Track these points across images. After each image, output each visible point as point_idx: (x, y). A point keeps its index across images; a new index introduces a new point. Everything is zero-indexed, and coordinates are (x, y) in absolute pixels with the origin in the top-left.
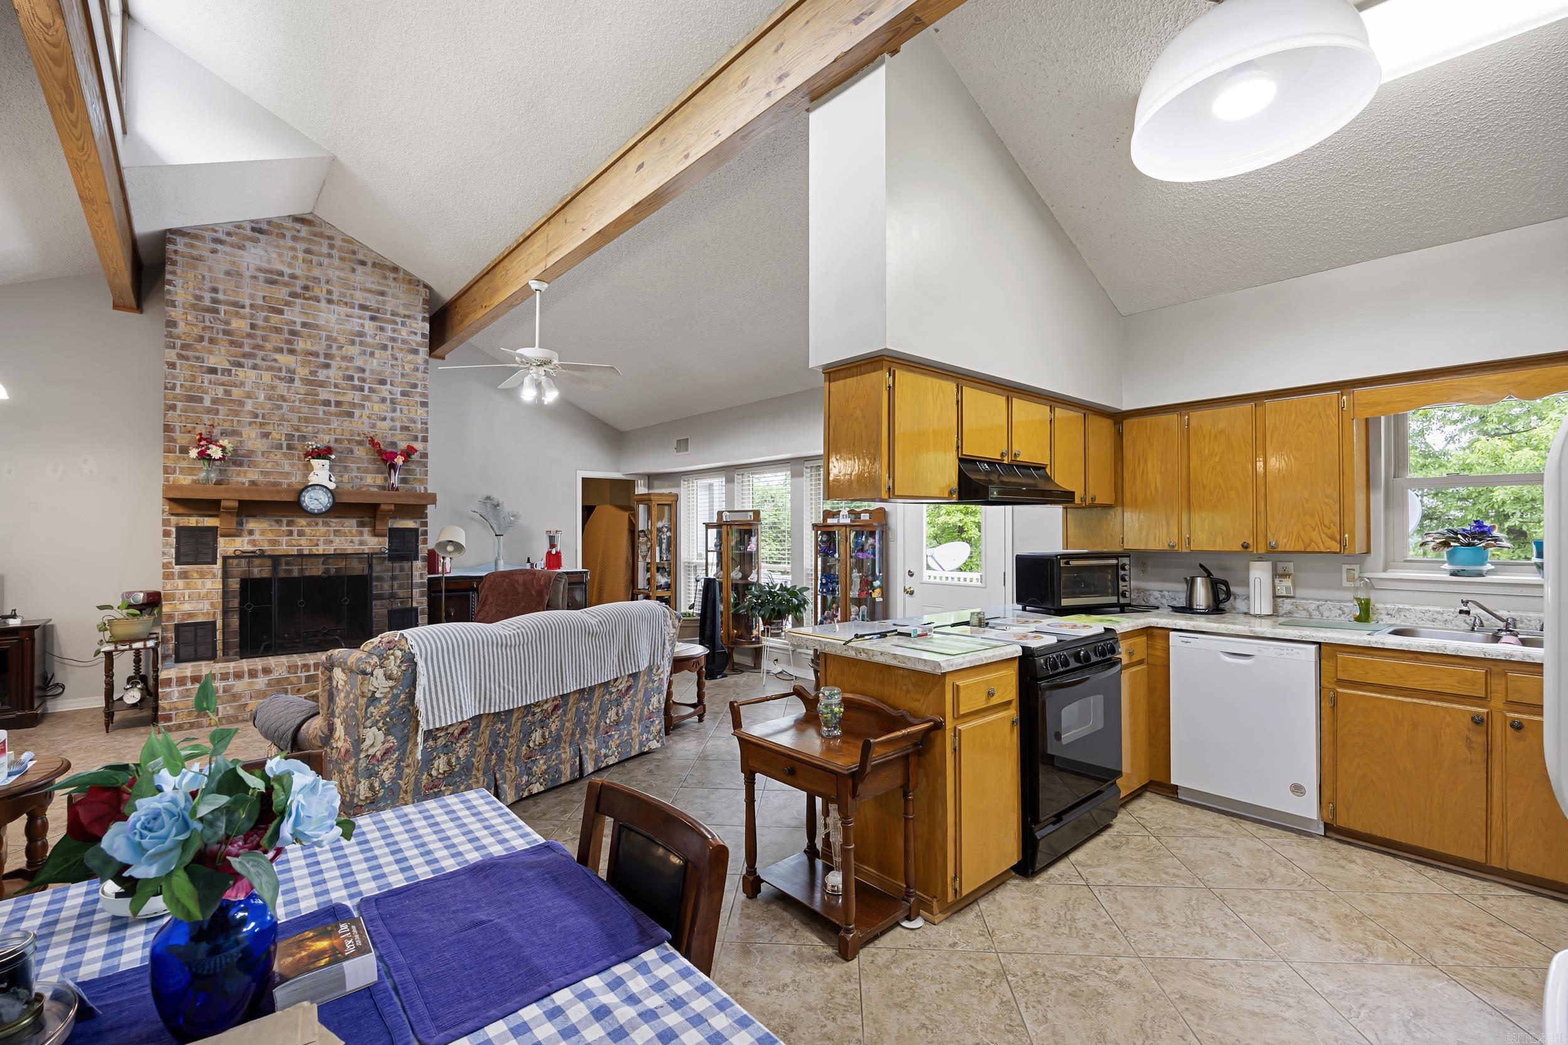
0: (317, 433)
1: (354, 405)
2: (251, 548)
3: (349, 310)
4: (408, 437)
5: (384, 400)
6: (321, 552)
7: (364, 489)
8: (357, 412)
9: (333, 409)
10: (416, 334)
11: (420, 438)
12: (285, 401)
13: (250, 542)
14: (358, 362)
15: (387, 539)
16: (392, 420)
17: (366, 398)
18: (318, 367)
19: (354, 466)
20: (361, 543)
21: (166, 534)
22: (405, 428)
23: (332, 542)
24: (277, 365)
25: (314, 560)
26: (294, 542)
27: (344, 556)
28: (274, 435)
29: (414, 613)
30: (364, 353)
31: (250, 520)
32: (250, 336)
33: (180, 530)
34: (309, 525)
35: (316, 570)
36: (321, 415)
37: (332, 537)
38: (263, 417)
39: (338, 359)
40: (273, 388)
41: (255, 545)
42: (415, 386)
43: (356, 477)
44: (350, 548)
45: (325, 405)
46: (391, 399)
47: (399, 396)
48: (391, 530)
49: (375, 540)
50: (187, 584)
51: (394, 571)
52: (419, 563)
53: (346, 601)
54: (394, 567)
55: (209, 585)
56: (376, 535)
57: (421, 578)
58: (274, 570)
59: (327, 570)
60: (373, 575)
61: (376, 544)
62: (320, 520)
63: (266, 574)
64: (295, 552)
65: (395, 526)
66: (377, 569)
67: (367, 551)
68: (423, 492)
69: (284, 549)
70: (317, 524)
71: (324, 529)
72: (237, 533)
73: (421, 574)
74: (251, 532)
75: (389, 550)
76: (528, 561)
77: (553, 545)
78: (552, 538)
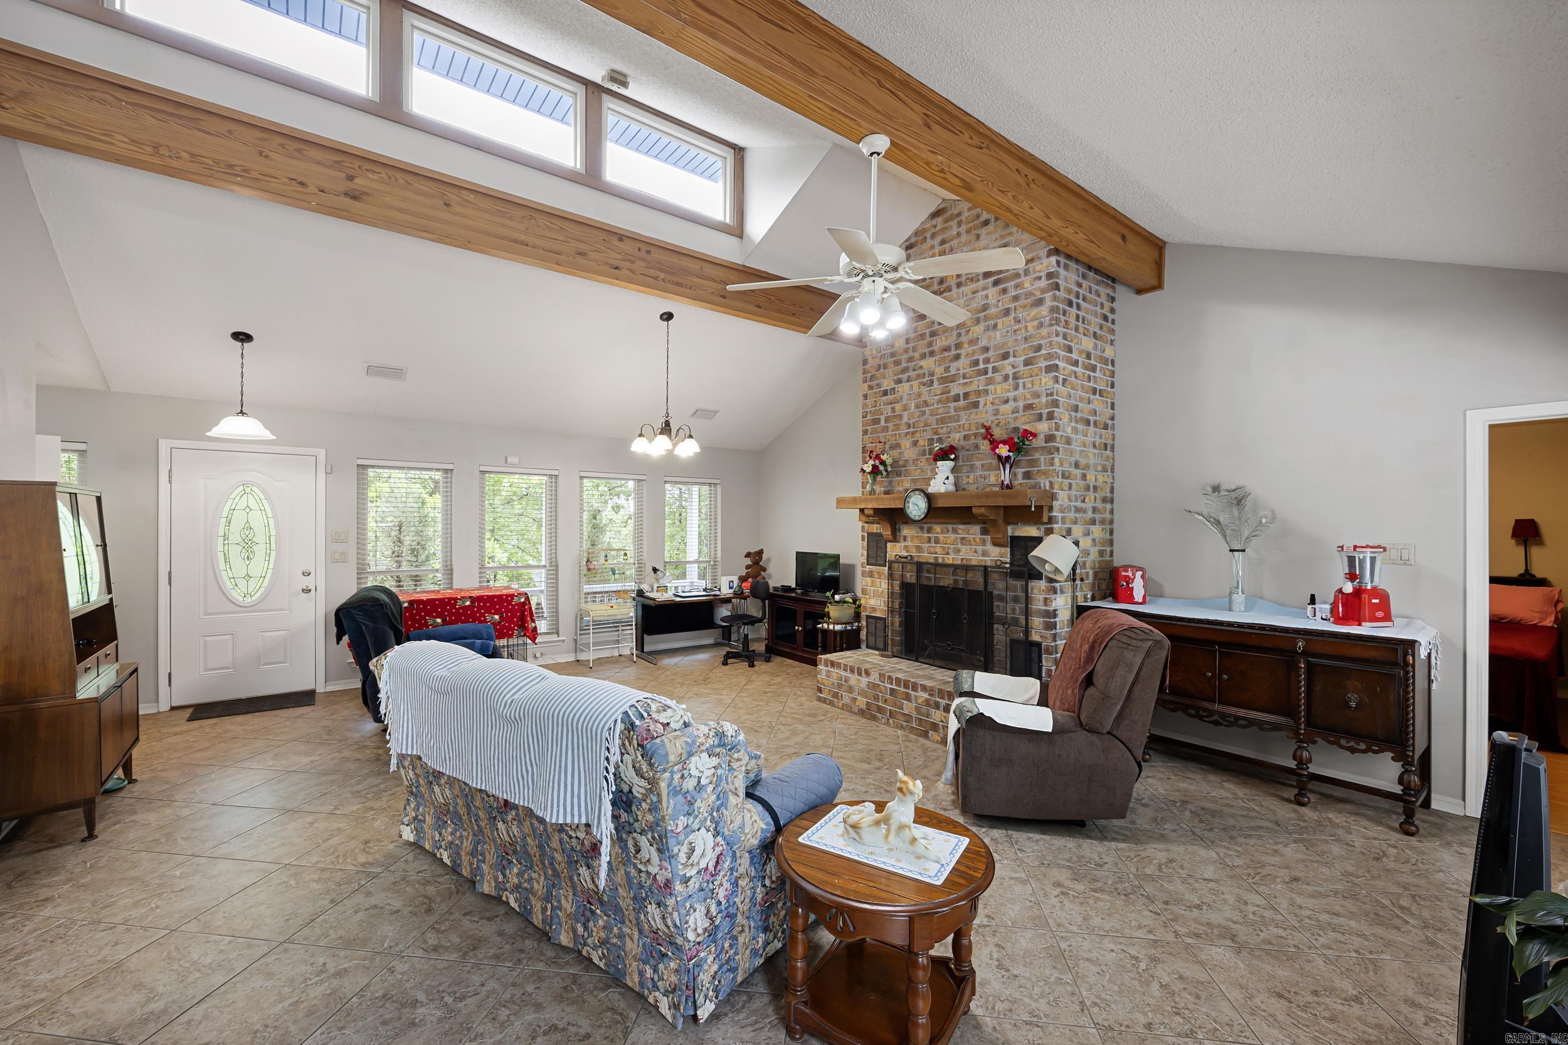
1: (978, 393)
2: (905, 554)
3: (973, 286)
4: (1032, 417)
5: (1006, 378)
6: (950, 562)
7: (988, 490)
8: (982, 400)
9: (962, 403)
10: (1040, 278)
11: (1045, 416)
12: (927, 406)
13: (906, 548)
14: (983, 343)
15: (1009, 549)
16: (1015, 400)
17: (990, 381)
18: (951, 361)
19: (978, 463)
20: (985, 554)
21: (863, 539)
22: (1028, 407)
23: (959, 551)
24: (921, 372)
25: (946, 569)
26: (932, 549)
27: (967, 568)
28: (921, 442)
29: (1035, 649)
30: (987, 329)
31: (905, 526)
32: (906, 351)
33: (869, 534)
34: (942, 532)
35: (947, 581)
36: (953, 413)
37: (960, 546)
38: (914, 427)
39: (966, 345)
40: (919, 395)
41: (907, 551)
42: (1039, 348)
43: (981, 476)
44: (975, 559)
45: (955, 401)
46: (1014, 374)
47: (1022, 368)
48: (1013, 538)
49: (997, 550)
50: (873, 582)
51: (1016, 590)
52: (1043, 584)
53: (965, 619)
54: (1015, 586)
55: (883, 585)
56: (995, 544)
57: (1046, 605)
58: (918, 577)
59: (956, 581)
60: (996, 592)
61: (998, 555)
62: (950, 527)
63: (914, 580)
64: (932, 561)
65: (1017, 534)
66: (999, 586)
67: (989, 564)
68: (1047, 488)
69: (926, 557)
70: (948, 531)
71: (952, 536)
72: (895, 539)
73: (1046, 600)
74: (905, 539)
75: (1011, 564)
76: (1312, 601)
77: (1352, 577)
78: (1351, 560)
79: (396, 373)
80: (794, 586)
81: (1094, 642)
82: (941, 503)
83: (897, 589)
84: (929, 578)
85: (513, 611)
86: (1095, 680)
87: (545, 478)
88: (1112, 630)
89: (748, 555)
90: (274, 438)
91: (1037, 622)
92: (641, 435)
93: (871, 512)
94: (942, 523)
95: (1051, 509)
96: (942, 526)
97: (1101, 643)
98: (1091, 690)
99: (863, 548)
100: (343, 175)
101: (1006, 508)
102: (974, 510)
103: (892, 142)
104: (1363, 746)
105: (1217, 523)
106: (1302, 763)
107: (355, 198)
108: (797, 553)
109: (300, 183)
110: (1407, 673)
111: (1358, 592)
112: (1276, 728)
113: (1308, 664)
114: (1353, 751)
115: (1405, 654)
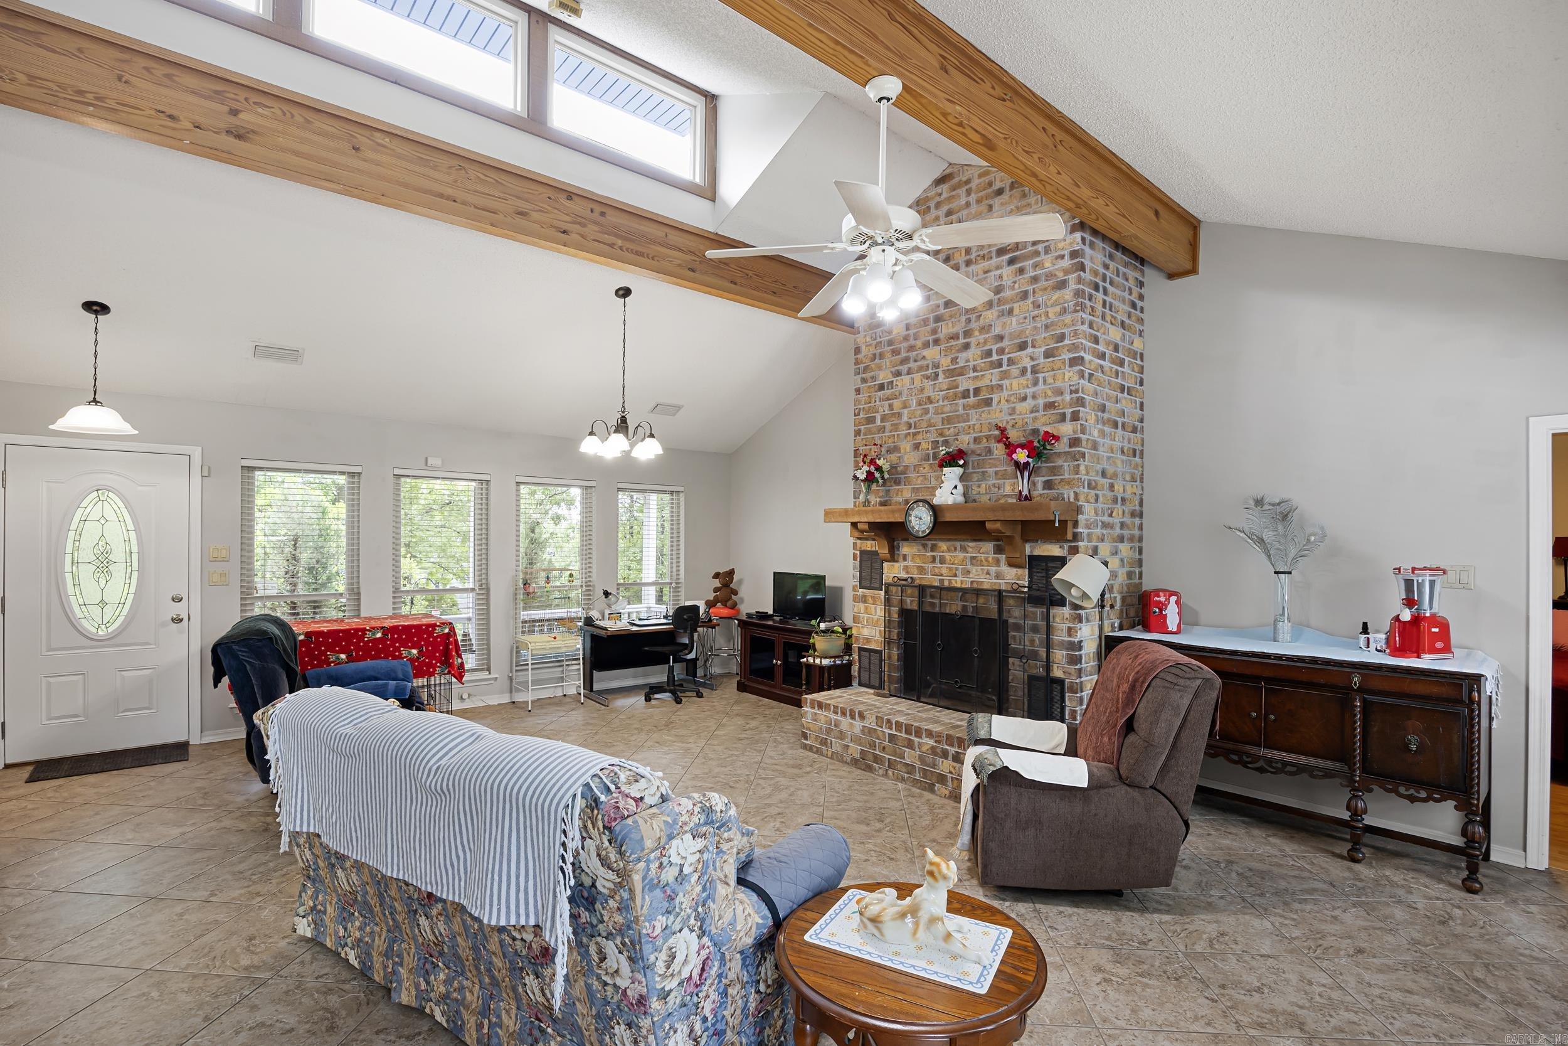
0: (957, 434)
1: (991, 389)
2: (904, 575)
3: (985, 264)
4: (1053, 418)
5: (1024, 371)
6: (959, 585)
7: (1002, 501)
8: (995, 397)
9: (972, 400)
10: (1062, 257)
11: (1068, 417)
12: (931, 402)
13: (906, 568)
14: (997, 330)
15: (1027, 571)
16: (1034, 397)
17: (1005, 375)
18: (959, 351)
19: (991, 471)
20: (998, 576)
21: (855, 558)
22: (1050, 406)
23: (969, 572)
24: (924, 363)
25: (952, 594)
26: (937, 571)
27: (978, 592)
28: (924, 446)
29: (1057, 687)
30: (1002, 314)
31: (905, 543)
32: (906, 338)
33: (862, 552)
34: (949, 550)
35: (954, 607)
36: (961, 411)
37: (969, 567)
38: (915, 428)
39: (977, 333)
40: (922, 390)
41: (907, 573)
42: (1062, 337)
43: (994, 485)
44: (988, 582)
45: (964, 397)
46: (1033, 367)
47: (1042, 360)
48: (1033, 559)
49: (1013, 572)
50: (866, 608)
51: (1035, 619)
52: (1066, 611)
53: (976, 651)
54: (1035, 614)
55: (879, 612)
56: (1011, 565)
57: (1070, 635)
58: (920, 603)
59: (965, 608)
60: (1011, 621)
61: (1014, 577)
62: (958, 544)
63: (915, 607)
64: (937, 584)
65: (1036, 553)
66: (1015, 614)
67: (1003, 588)
68: (1072, 500)
69: (930, 579)
70: (955, 549)
71: (961, 555)
72: (893, 558)
73: (1070, 629)
74: (905, 558)
75: (1030, 587)
76: (1365, 629)
77: (1409, 602)
78: (1409, 584)
79: (291, 355)
80: (771, 612)
81: (1135, 681)
82: (949, 517)
83: (895, 617)
84: (933, 605)
85: (435, 645)
86: (1136, 725)
87: (473, 484)
88: (1156, 667)
89: (717, 576)
90: (137, 432)
91: (1059, 655)
92: (591, 433)
93: (866, 527)
94: (949, 540)
95: (1076, 524)
96: (949, 543)
97: (1143, 682)
98: (1132, 738)
99: (854, 568)
100: (226, 109)
101: (1024, 523)
102: (988, 526)
103: (905, 87)
104: (1423, 794)
105: (1261, 541)
106: (1356, 814)
107: (239, 137)
108: (775, 573)
109: (171, 117)
110: (1472, 711)
111: (1416, 620)
112: (1328, 774)
113: (1364, 702)
114: (1413, 799)
115: (1471, 690)
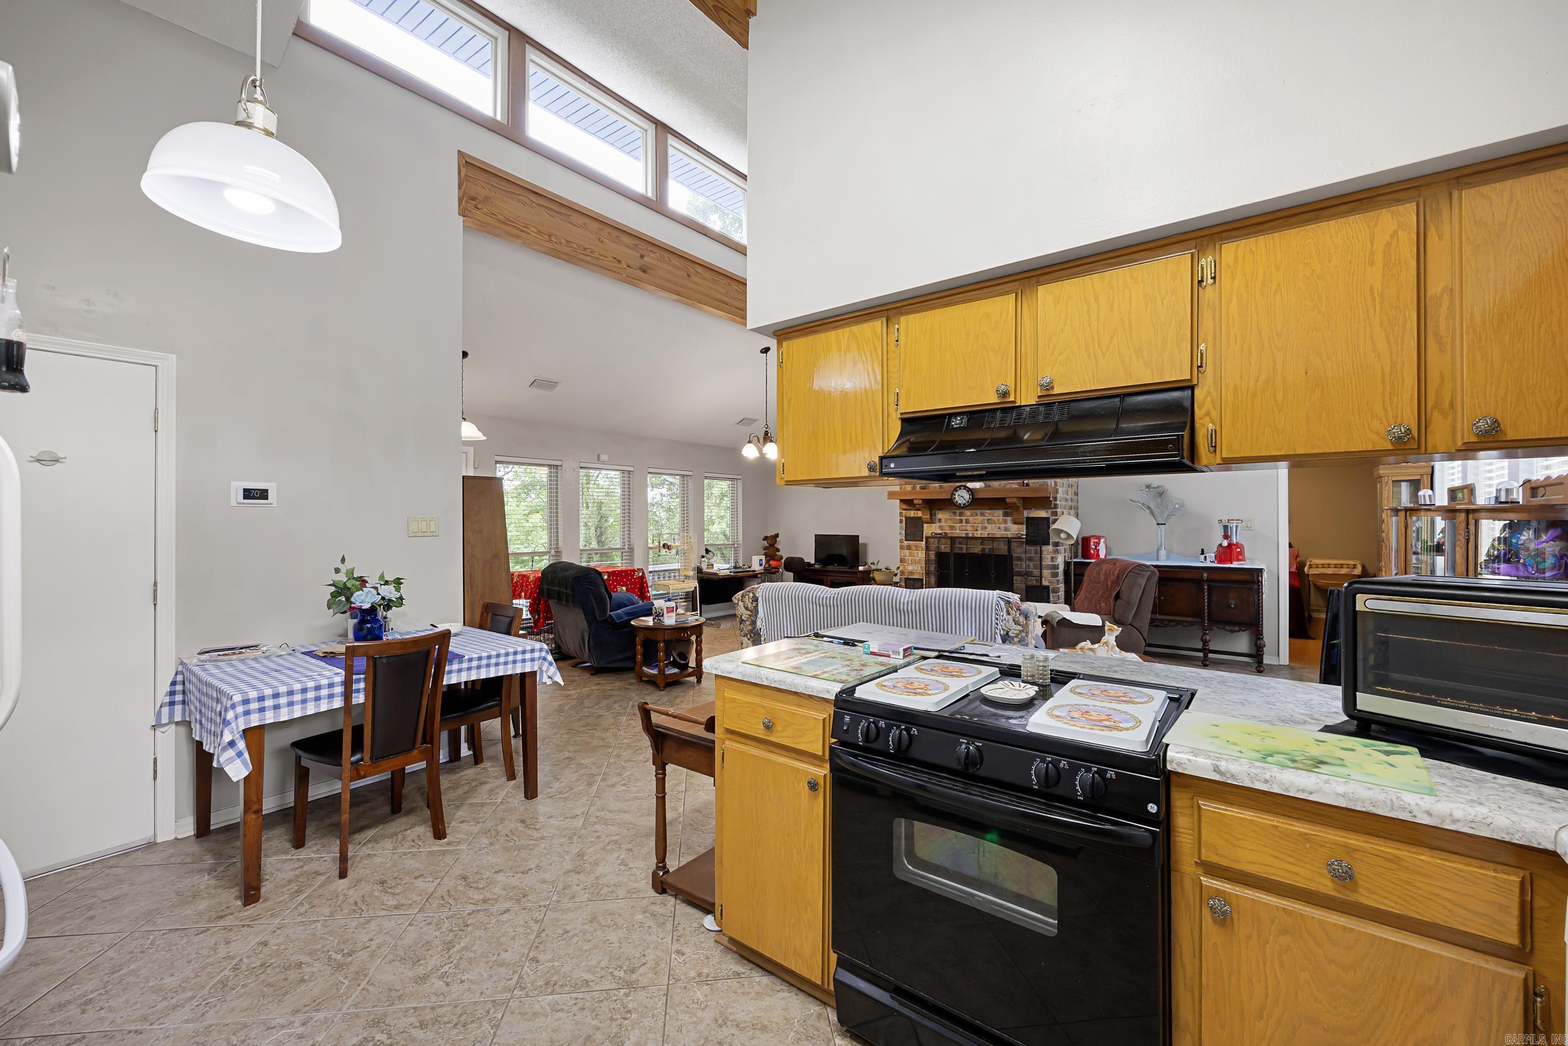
2: (939, 531)
6: (979, 536)
7: (1008, 486)
13: (941, 527)
15: (1025, 526)
20: (1006, 529)
21: (901, 521)
23: (986, 528)
25: (975, 541)
26: (963, 528)
27: (993, 539)
29: (1045, 590)
31: (940, 512)
33: (907, 518)
34: (972, 515)
35: (977, 549)
37: (986, 525)
41: (942, 530)
44: (999, 534)
48: (1028, 519)
49: (1016, 526)
50: (910, 553)
51: (1031, 553)
52: (1050, 548)
53: (993, 574)
54: (1030, 550)
55: (921, 555)
56: (1015, 523)
57: (1052, 561)
58: (952, 547)
59: (983, 549)
60: (1014, 555)
61: (1016, 530)
62: (978, 512)
63: (948, 550)
64: (964, 536)
65: (1031, 516)
66: (1018, 551)
67: (1009, 536)
68: (1053, 485)
69: (958, 532)
70: (977, 515)
71: (980, 518)
72: (931, 521)
73: (1052, 558)
74: (940, 521)
75: (1026, 535)
76: (1203, 553)
77: (1226, 537)
78: (1226, 527)
79: (550, 385)
80: (813, 562)
81: (1118, 575)
82: (981, 496)
83: (932, 556)
84: (961, 548)
85: (634, 583)
86: (1121, 595)
87: (618, 473)
88: (1129, 567)
89: (766, 538)
91: (1046, 573)
93: (920, 502)
94: (972, 509)
95: (1055, 499)
96: (972, 511)
97: (1124, 574)
99: (901, 528)
101: (1024, 499)
102: (1007, 500)
104: (1237, 628)
105: (1149, 508)
106: (1205, 642)
107: (644, 271)
108: (816, 535)
109: (618, 261)
110: (1259, 586)
111: (1230, 545)
112: (1191, 624)
113: (1209, 587)
114: (1232, 632)
115: (1258, 576)
